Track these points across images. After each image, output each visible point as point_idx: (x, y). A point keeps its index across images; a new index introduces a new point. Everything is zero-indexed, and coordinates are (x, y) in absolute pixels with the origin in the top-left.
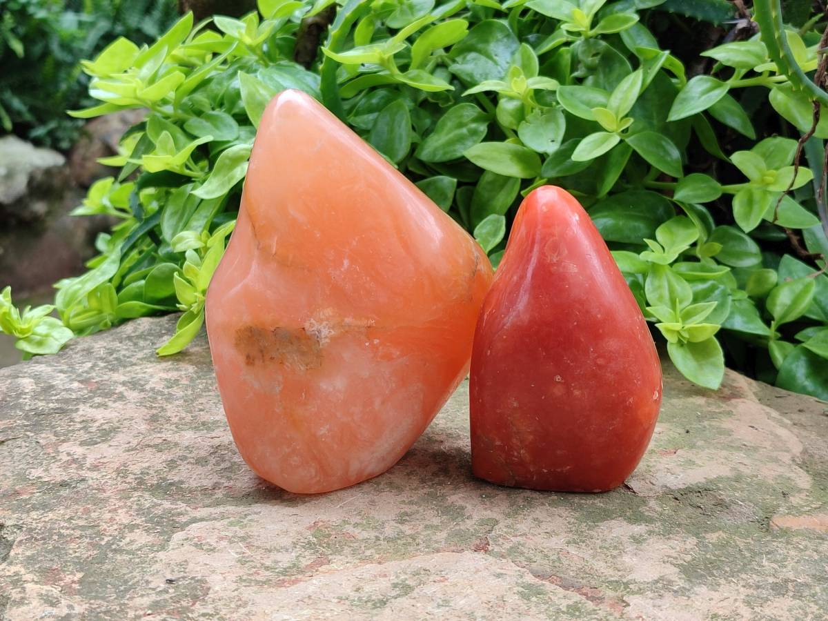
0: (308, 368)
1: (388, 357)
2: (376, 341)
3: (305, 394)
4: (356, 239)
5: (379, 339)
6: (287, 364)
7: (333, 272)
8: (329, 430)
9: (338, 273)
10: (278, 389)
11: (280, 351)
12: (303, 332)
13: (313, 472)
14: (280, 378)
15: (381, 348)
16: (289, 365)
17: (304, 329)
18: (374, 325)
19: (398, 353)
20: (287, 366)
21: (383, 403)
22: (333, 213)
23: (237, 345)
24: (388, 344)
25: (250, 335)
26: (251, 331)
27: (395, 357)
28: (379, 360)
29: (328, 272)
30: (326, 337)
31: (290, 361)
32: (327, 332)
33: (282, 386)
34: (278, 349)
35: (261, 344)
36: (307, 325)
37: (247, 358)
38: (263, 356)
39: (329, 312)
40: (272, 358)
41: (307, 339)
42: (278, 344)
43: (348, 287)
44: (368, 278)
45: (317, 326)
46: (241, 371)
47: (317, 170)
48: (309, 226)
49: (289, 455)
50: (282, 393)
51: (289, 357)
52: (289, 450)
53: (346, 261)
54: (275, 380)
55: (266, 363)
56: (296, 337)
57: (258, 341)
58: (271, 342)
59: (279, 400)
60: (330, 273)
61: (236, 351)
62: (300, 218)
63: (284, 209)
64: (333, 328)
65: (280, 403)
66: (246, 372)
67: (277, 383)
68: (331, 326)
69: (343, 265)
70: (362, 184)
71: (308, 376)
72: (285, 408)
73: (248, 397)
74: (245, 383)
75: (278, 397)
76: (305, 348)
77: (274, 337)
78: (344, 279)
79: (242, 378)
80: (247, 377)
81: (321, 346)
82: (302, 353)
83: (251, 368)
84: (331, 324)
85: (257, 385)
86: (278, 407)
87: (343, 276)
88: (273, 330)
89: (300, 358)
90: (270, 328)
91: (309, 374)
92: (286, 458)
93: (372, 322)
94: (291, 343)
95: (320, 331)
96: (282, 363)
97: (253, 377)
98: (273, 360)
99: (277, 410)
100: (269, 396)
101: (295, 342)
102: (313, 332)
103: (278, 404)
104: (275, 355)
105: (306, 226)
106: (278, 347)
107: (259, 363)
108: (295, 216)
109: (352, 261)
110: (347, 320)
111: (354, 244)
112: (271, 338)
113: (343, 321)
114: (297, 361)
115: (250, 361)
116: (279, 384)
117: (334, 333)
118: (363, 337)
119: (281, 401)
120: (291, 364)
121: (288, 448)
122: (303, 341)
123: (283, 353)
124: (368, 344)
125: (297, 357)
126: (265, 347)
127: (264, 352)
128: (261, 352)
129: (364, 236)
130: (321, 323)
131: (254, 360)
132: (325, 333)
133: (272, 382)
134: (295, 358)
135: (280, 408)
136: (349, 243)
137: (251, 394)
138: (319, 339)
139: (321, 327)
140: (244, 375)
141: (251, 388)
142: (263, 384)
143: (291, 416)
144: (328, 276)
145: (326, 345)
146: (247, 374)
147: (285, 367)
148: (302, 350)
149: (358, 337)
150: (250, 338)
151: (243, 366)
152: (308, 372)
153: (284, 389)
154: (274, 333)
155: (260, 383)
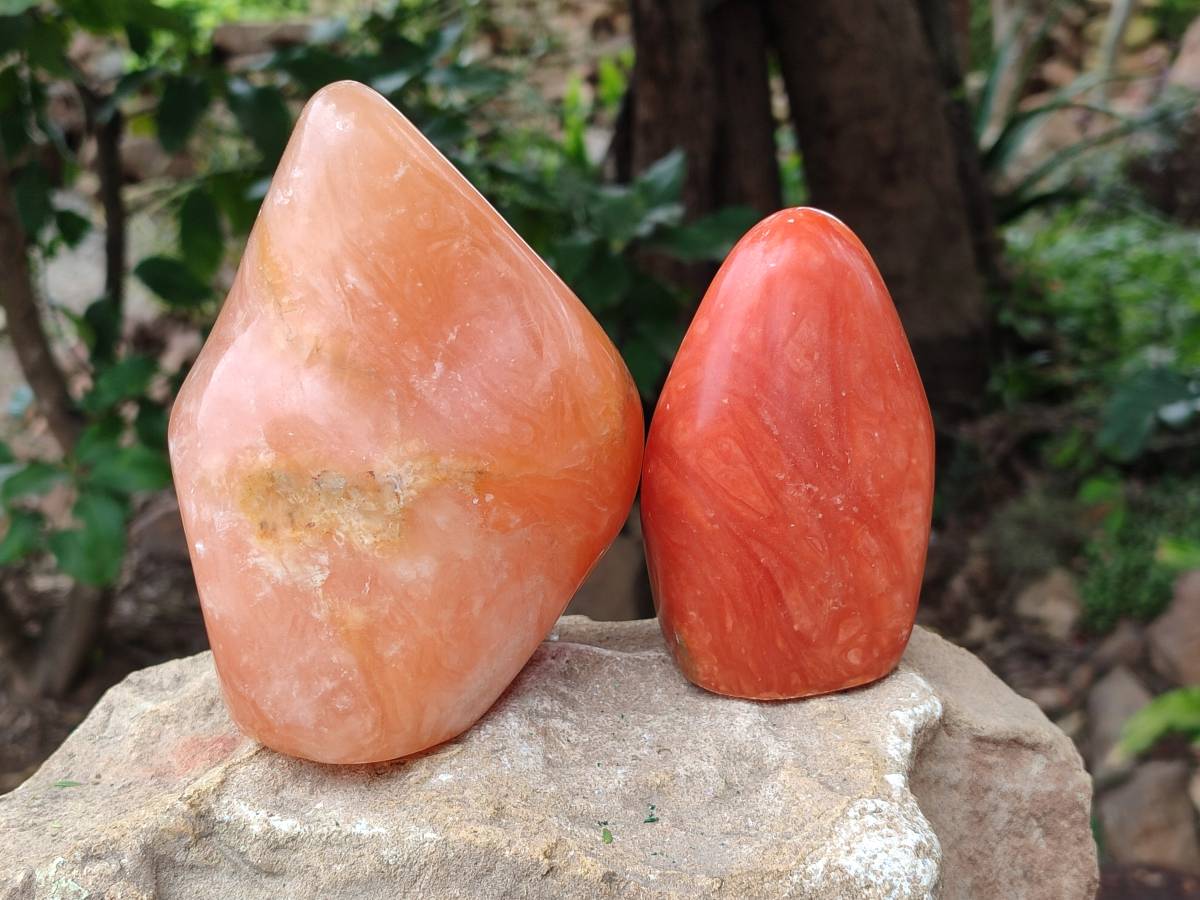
0: (378, 540)
1: (502, 527)
2: (489, 498)
3: (370, 585)
4: (456, 330)
5: (493, 494)
6: (339, 534)
7: (417, 381)
8: (403, 649)
9: (425, 382)
10: (319, 578)
11: (327, 511)
12: (371, 478)
13: (369, 725)
14: (324, 559)
15: (495, 509)
16: (342, 536)
17: (371, 473)
18: (488, 470)
19: (518, 520)
20: (338, 538)
21: (486, 606)
22: (420, 285)
23: (245, 503)
24: (505, 503)
25: (270, 485)
26: (272, 479)
27: (512, 526)
28: (490, 529)
29: (411, 380)
30: (409, 488)
31: (346, 528)
32: (412, 479)
33: (328, 572)
34: (323, 509)
35: (291, 500)
36: (377, 468)
37: (263, 525)
38: (293, 522)
39: (414, 446)
40: (310, 525)
41: (378, 490)
42: (323, 499)
43: (444, 407)
44: (476, 394)
45: (396, 470)
46: (248, 548)
47: (398, 211)
48: (380, 304)
49: (334, 693)
50: (326, 585)
51: (342, 521)
52: (333, 684)
53: (439, 366)
54: (315, 563)
55: (299, 533)
56: (357, 487)
57: (287, 495)
58: (311, 496)
59: (321, 596)
60: (414, 383)
61: (242, 516)
62: (366, 290)
63: (339, 273)
64: (421, 472)
65: (322, 602)
66: (259, 551)
67: (317, 567)
68: (418, 469)
69: (435, 370)
70: (465, 241)
71: (376, 553)
72: (332, 611)
73: (261, 594)
74: (256, 569)
75: (320, 592)
76: (372, 506)
77: (316, 489)
78: (436, 393)
79: (251, 562)
80: (260, 560)
81: (402, 503)
82: (367, 514)
83: (269, 542)
84: (418, 466)
85: (278, 573)
86: (319, 609)
87: (434, 389)
88: (315, 475)
89: (363, 523)
90: (311, 472)
91: (379, 550)
92: (327, 699)
93: (484, 465)
94: (348, 498)
95: (399, 477)
96: (330, 533)
97: (272, 557)
98: (313, 528)
99: (316, 615)
100: (301, 590)
101: (355, 495)
102: (388, 479)
103: (318, 606)
104: (316, 519)
105: (376, 303)
106: (324, 505)
107: (286, 533)
108: (358, 286)
109: (449, 365)
110: (444, 460)
111: (452, 337)
112: (309, 490)
113: (437, 461)
114: (357, 528)
115: (266, 530)
116: (322, 570)
117: (423, 481)
118: (469, 490)
119: (325, 598)
120: (347, 534)
121: (331, 681)
122: (370, 494)
123: (332, 514)
124: (476, 501)
125: (357, 521)
126: (297, 506)
127: (294, 515)
128: (290, 515)
129: (468, 324)
130: (401, 465)
131: (274, 530)
132: (409, 480)
133: (309, 568)
134: (354, 523)
135: (323, 611)
136: (445, 337)
137: (268, 589)
138: (398, 490)
139: (402, 471)
140: (255, 556)
141: (268, 579)
142: (291, 570)
143: (343, 623)
144: (410, 387)
145: (411, 500)
146: (261, 554)
147: (335, 539)
148: (368, 509)
149: (461, 488)
150: (269, 490)
151: (253, 540)
152: (378, 547)
153: (330, 577)
154: (317, 480)
155: (286, 568)
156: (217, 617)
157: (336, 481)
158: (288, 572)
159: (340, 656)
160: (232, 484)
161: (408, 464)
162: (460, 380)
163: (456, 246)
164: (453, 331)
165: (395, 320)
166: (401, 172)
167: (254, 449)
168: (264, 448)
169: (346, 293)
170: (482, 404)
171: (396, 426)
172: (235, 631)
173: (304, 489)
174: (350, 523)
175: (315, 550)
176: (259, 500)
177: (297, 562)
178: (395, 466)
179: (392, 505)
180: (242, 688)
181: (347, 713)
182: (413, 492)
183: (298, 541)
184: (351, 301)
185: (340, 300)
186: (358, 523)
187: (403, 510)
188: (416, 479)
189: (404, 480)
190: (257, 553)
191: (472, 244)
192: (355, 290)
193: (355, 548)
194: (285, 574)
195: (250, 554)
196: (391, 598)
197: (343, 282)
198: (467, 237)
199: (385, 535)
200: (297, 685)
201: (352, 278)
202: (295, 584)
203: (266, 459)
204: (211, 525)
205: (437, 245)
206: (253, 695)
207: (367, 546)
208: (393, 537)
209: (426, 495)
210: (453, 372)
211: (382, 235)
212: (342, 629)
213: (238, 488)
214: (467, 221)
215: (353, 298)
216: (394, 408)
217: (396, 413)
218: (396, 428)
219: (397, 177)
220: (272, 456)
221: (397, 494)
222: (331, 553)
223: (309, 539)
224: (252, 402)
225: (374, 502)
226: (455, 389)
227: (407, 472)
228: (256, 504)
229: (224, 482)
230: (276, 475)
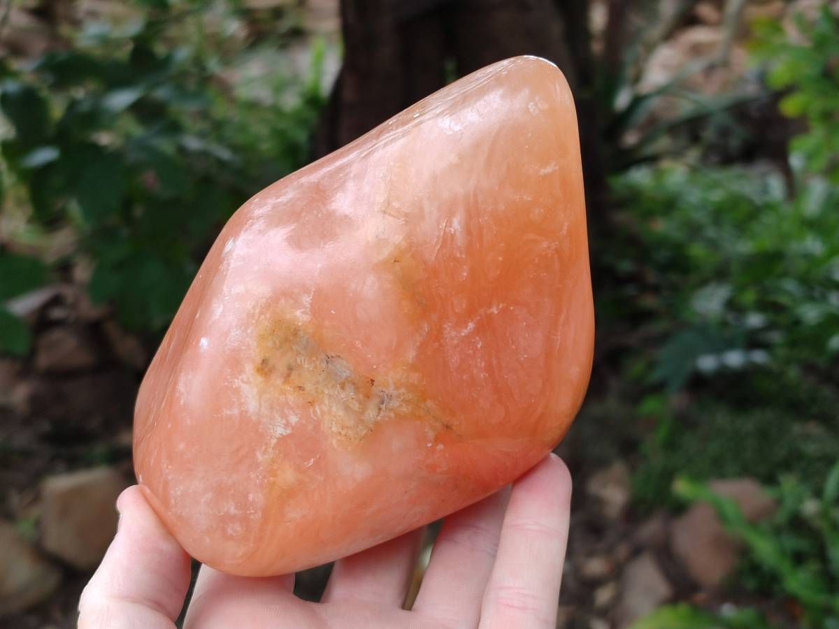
1: (433, 469)
2: (440, 447)
3: (314, 462)
4: (501, 307)
5: (445, 446)
6: (317, 409)
7: (448, 329)
8: (303, 517)
9: (453, 334)
10: (280, 431)
11: (320, 386)
12: (369, 385)
13: (240, 553)
14: (294, 419)
15: (437, 456)
16: (319, 412)
17: (372, 381)
18: (454, 428)
19: (445, 470)
20: (315, 412)
22: (501, 259)
23: (262, 338)
24: (447, 455)
25: (291, 337)
27: (438, 470)
28: (423, 466)
29: (445, 326)
30: (392, 410)
31: (325, 408)
32: (397, 405)
33: (289, 431)
34: (318, 382)
35: (299, 360)
36: (379, 379)
37: (264, 362)
38: (288, 376)
39: (415, 378)
40: (301, 388)
41: (368, 396)
42: (323, 375)
43: (455, 360)
44: (483, 364)
45: (391, 390)
46: (241, 372)
47: (525, 197)
48: (464, 256)
49: (232, 518)
50: (283, 440)
51: (327, 402)
52: (236, 512)
53: (471, 326)
54: (284, 416)
55: (287, 388)
56: (354, 384)
57: (299, 353)
58: (316, 367)
59: (272, 445)
60: (445, 329)
61: (254, 344)
62: (460, 240)
63: (450, 214)
64: (408, 402)
65: (270, 450)
66: (248, 379)
67: (284, 421)
68: (407, 399)
69: (466, 328)
70: (553, 244)
71: (334, 442)
72: (273, 461)
73: (228, 412)
74: (237, 391)
75: (274, 441)
76: (356, 406)
77: (324, 365)
78: (456, 346)
79: (237, 383)
80: (245, 387)
81: (379, 418)
82: (347, 408)
83: (260, 379)
84: (409, 396)
85: (252, 406)
86: (265, 452)
87: (456, 342)
88: (330, 354)
89: (341, 413)
90: (329, 350)
91: (338, 440)
92: (225, 520)
93: (455, 423)
94: (343, 387)
95: (390, 397)
96: (311, 404)
97: (255, 390)
98: (301, 391)
99: (259, 456)
100: (260, 430)
101: (349, 388)
102: (381, 394)
103: (266, 449)
104: (308, 387)
105: (461, 253)
106: (321, 380)
107: (277, 381)
108: (458, 234)
109: (479, 330)
110: (429, 403)
111: (495, 310)
112: (318, 362)
113: (425, 400)
114: (333, 414)
115: (265, 368)
116: (287, 425)
117: (405, 409)
118: (431, 434)
119: (273, 448)
120: (323, 413)
121: (236, 508)
122: (361, 396)
123: (323, 392)
124: (430, 445)
125: (337, 409)
126: (300, 367)
127: (293, 372)
128: (290, 369)
129: (512, 308)
130: (397, 388)
131: (270, 371)
132: (395, 403)
133: (277, 416)
134: (334, 409)
135: (266, 456)
136: (490, 306)
137: (236, 411)
138: (383, 407)
139: (395, 393)
140: (242, 381)
141: (242, 404)
142: (263, 409)
143: (275, 475)
144: (440, 330)
145: (387, 419)
146: (248, 382)
147: (311, 411)
148: (351, 406)
149: (426, 430)
150: (286, 340)
151: (249, 368)
152: (339, 438)
153: (289, 436)
154: (329, 359)
155: (260, 405)
156: (182, 402)
157: (343, 369)
158: (260, 410)
159: (256, 497)
160: (263, 317)
161: (402, 390)
162: (479, 346)
163: (545, 245)
164: (498, 306)
165: (465, 274)
166: (549, 170)
167: (296, 302)
168: (305, 307)
169: (445, 233)
170: (482, 375)
171: (411, 355)
172: (189, 422)
173: (314, 359)
174: (331, 407)
175: (291, 408)
176: (275, 343)
177: (272, 408)
178: (392, 387)
179: (371, 414)
180: (165, 466)
181: (231, 538)
182: (392, 415)
183: (283, 392)
184: (445, 241)
185: (437, 233)
186: (338, 411)
187: (377, 423)
188: (401, 406)
189: (392, 401)
190: (245, 380)
191: (557, 250)
192: (453, 236)
193: (322, 428)
194: (256, 410)
195: (240, 377)
196: (323, 479)
197: (449, 224)
198: (557, 243)
199: (350, 432)
200: (209, 495)
201: (457, 224)
202: (259, 422)
203: (301, 316)
205: (531, 236)
206: (170, 477)
207: (333, 432)
208: (355, 438)
209: (400, 419)
210: (477, 338)
211: (502, 207)
212: (272, 478)
213: (266, 323)
214: (564, 232)
215: (447, 240)
216: (419, 339)
217: (418, 344)
218: (411, 357)
219: (543, 171)
220: (307, 318)
221: (380, 409)
222: (301, 419)
223: (292, 398)
225: (360, 403)
226: (471, 352)
227: (398, 396)
228: (270, 344)
229: (257, 311)
230: (301, 333)
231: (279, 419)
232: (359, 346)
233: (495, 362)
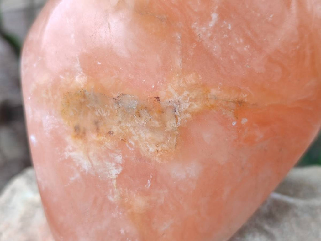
0: (159, 149)
2: (244, 121)
3: (151, 182)
5: (248, 118)
6: (131, 142)
7: (197, 28)
8: (173, 226)
9: (203, 29)
10: (114, 172)
11: (123, 124)
12: (157, 102)
14: (119, 159)
15: (247, 129)
16: (133, 144)
17: (158, 98)
18: (246, 100)
19: (262, 136)
20: (130, 144)
21: (232, 192)
24: (255, 125)
25: (83, 100)
26: (84, 96)
27: (257, 140)
28: (241, 143)
29: (193, 27)
30: (186, 112)
31: (136, 138)
32: (188, 105)
33: (121, 169)
34: (120, 122)
35: (97, 113)
36: (162, 94)
37: (77, 129)
38: (98, 129)
39: (191, 79)
40: (110, 133)
41: (162, 112)
42: (120, 115)
43: (216, 48)
44: (241, 40)
45: (176, 97)
46: (65, 145)
50: (119, 177)
51: (134, 132)
53: (214, 16)
54: (112, 160)
55: (101, 138)
56: (146, 108)
57: (94, 109)
58: (111, 112)
59: (115, 186)
60: (195, 29)
61: (62, 121)
64: (195, 100)
65: (116, 190)
66: (73, 147)
67: (114, 164)
68: (193, 97)
69: (211, 20)
71: (157, 159)
72: (122, 197)
73: (73, 179)
74: (70, 160)
75: (114, 182)
76: (157, 124)
77: (116, 107)
78: (211, 38)
79: (67, 154)
80: (73, 154)
81: (179, 123)
82: (152, 129)
83: (80, 142)
84: (193, 95)
85: (86, 165)
86: (113, 194)
87: (209, 35)
88: (115, 96)
89: (149, 135)
90: (112, 93)
91: (159, 157)
93: (244, 97)
94: (140, 116)
95: (179, 103)
96: (124, 140)
97: (81, 153)
98: (111, 135)
99: (111, 199)
100: (101, 180)
101: (144, 113)
102: (170, 104)
103: (113, 191)
104: (115, 129)
106: (120, 119)
107: (93, 137)
109: (223, 15)
110: (214, 92)
112: (111, 107)
113: (208, 91)
114: (144, 139)
115: (79, 132)
116: (117, 166)
117: (196, 107)
118: (230, 115)
120: (136, 142)
122: (156, 114)
123: (127, 127)
124: (234, 124)
125: (145, 133)
126: (101, 118)
128: (96, 123)
130: (180, 94)
131: (84, 133)
132: (185, 106)
134: (143, 135)
135: (115, 196)
137: (78, 175)
138: (177, 113)
139: (181, 98)
140: (70, 151)
141: (79, 168)
143: (130, 207)
144: (191, 32)
145: (186, 121)
146: (74, 150)
147: (127, 145)
148: (153, 125)
149: (224, 113)
150: (82, 104)
151: (69, 139)
152: (159, 154)
153: (123, 172)
154: (117, 100)
155: (91, 162)
157: (130, 102)
158: (92, 165)
160: (56, 97)
161: (186, 93)
162: (230, 28)
167: (71, 72)
170: (245, 49)
171: (178, 62)
173: (106, 106)
174: (139, 135)
175: (112, 151)
176: (74, 111)
177: (100, 159)
178: (176, 95)
179: (171, 124)
182: (188, 116)
183: (100, 143)
186: (146, 135)
187: (180, 128)
188: (191, 105)
189: (182, 105)
190: (71, 149)
193: (142, 154)
194: (90, 166)
195: (66, 149)
196: (166, 191)
199: (164, 146)
202: (97, 174)
203: (80, 80)
204: (41, 125)
207: (151, 153)
208: (170, 148)
209: (198, 116)
210: (225, 22)
212: (129, 211)
213: (60, 100)
216: (178, 48)
217: (179, 52)
218: (179, 64)
221: (176, 116)
222: (123, 155)
223: (109, 143)
224: (73, 36)
225: (158, 120)
226: (225, 36)
227: (185, 99)
228: (72, 114)
229: (50, 94)
230: (87, 93)
231: (110, 164)
232: (133, 77)
233: (249, 33)
